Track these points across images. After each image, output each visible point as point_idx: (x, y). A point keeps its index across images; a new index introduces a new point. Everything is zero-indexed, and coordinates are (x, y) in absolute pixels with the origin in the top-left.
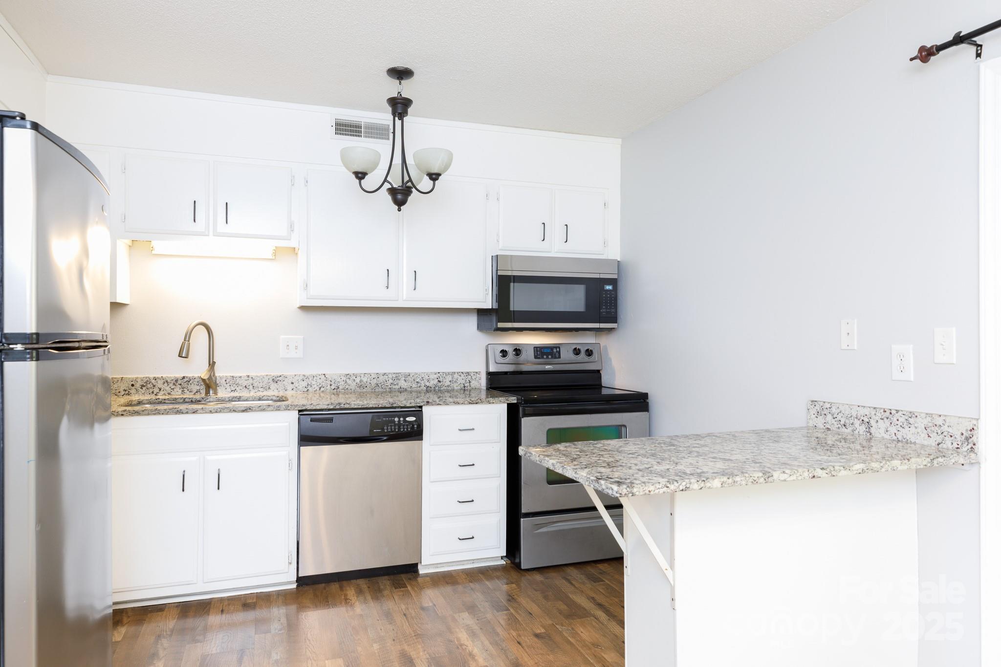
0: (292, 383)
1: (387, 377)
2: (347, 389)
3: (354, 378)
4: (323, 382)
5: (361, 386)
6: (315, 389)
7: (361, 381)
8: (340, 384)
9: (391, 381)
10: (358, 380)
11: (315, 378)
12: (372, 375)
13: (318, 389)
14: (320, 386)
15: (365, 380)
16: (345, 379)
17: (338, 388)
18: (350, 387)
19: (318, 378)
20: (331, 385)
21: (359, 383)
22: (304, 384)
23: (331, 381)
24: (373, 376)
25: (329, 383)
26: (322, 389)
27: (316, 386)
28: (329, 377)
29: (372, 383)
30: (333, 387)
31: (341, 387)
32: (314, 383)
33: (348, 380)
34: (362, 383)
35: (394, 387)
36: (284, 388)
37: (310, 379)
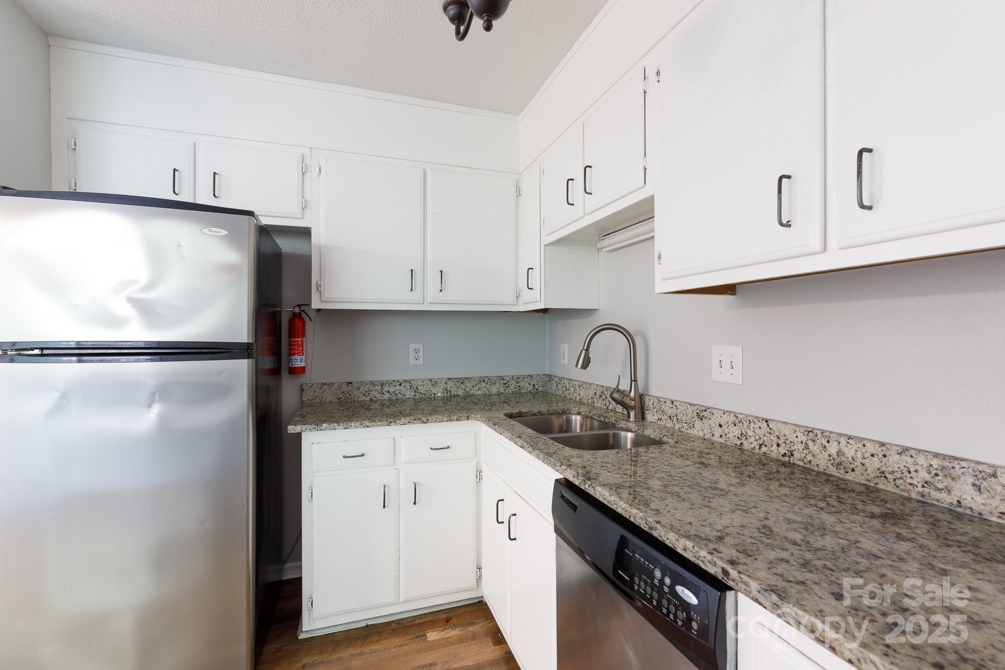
0: (721, 426)
1: (910, 460)
2: (810, 462)
3: (825, 442)
4: (765, 435)
5: (840, 464)
6: (752, 446)
7: (840, 453)
8: (795, 447)
9: (924, 475)
10: (833, 449)
11: (752, 425)
12: (868, 444)
13: (757, 447)
14: (761, 442)
15: (849, 452)
16: (804, 439)
17: (792, 455)
18: (815, 461)
19: (757, 426)
20: (778, 445)
21: (835, 456)
22: (735, 431)
23: (778, 437)
24: (871, 448)
25: (775, 439)
26: (764, 449)
27: (753, 439)
28: (774, 428)
29: (868, 465)
30: (782, 451)
31: (797, 455)
32: (750, 433)
33: (810, 444)
34: (843, 459)
35: (935, 494)
36: (710, 430)
37: (745, 426)
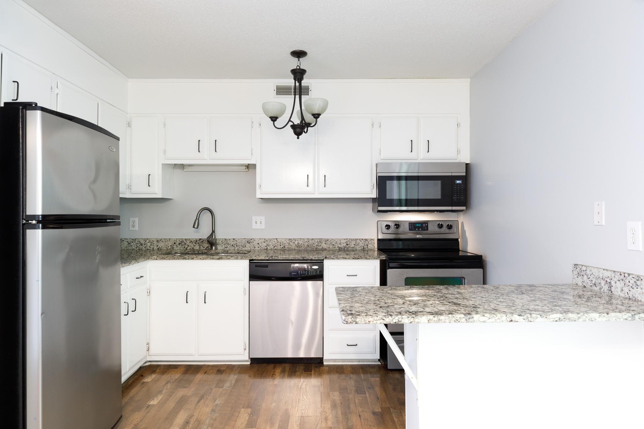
0: (258, 244)
1: (314, 241)
2: (290, 248)
3: (294, 241)
4: (276, 243)
5: (298, 246)
6: (271, 248)
7: (298, 243)
8: (286, 245)
9: (316, 244)
10: (296, 243)
11: (271, 241)
12: (305, 240)
13: (273, 248)
14: (274, 246)
15: (300, 243)
16: (288, 242)
17: (285, 247)
18: (291, 247)
19: (273, 241)
20: (280, 245)
21: (297, 244)
22: (265, 244)
23: (280, 243)
24: (306, 240)
25: (279, 244)
26: (275, 248)
27: (271, 245)
28: (279, 241)
29: (305, 244)
30: (281, 247)
31: (286, 247)
32: (270, 244)
33: (290, 243)
34: (299, 244)
35: (318, 247)
36: (253, 246)
37: (269, 242)
